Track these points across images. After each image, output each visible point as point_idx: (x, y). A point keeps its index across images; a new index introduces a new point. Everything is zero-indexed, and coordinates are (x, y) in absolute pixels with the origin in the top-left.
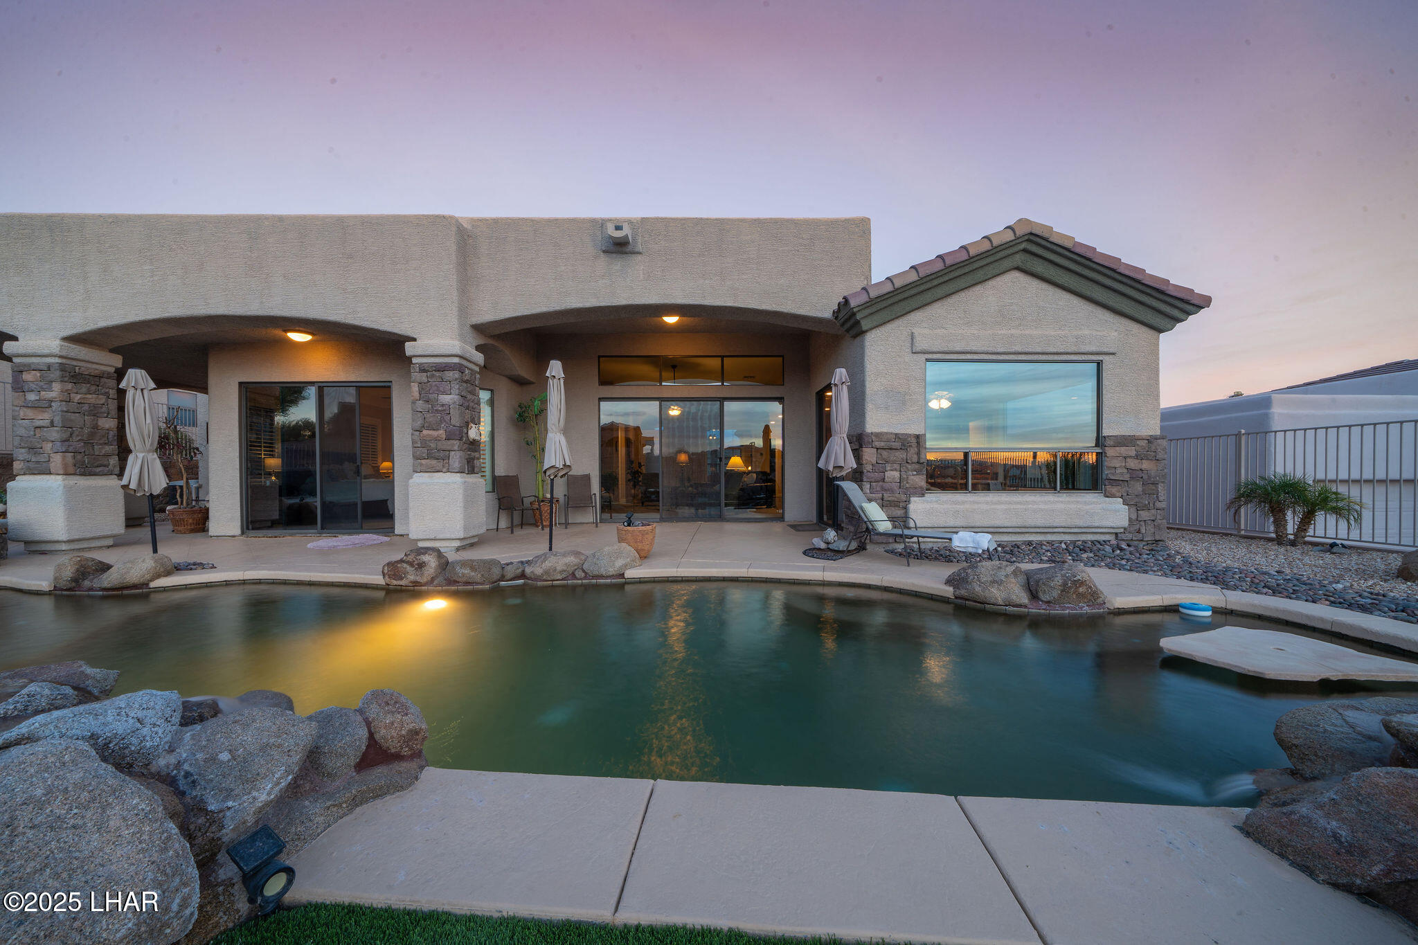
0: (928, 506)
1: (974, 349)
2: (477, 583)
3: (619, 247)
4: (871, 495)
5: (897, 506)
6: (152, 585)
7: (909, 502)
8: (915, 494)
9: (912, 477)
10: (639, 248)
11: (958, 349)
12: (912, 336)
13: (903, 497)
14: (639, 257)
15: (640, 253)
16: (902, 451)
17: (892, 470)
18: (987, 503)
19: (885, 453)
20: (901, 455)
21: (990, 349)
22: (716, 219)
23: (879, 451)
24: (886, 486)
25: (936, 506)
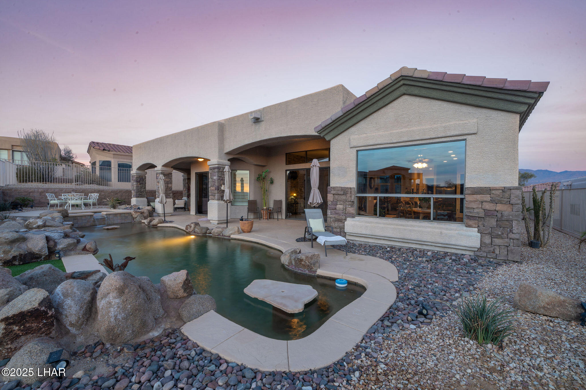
0: (353, 223)
1: (380, 142)
2: (198, 233)
3: (257, 120)
4: (331, 216)
5: (341, 222)
6: (158, 225)
7: (345, 220)
8: (349, 217)
9: (348, 208)
10: (263, 119)
11: (371, 143)
12: (350, 140)
13: (344, 218)
14: (263, 122)
15: (263, 121)
16: (344, 196)
17: (340, 205)
18: (384, 224)
19: (336, 196)
20: (344, 197)
21: (389, 142)
22: (285, 102)
23: (334, 195)
24: (337, 212)
25: (357, 223)
